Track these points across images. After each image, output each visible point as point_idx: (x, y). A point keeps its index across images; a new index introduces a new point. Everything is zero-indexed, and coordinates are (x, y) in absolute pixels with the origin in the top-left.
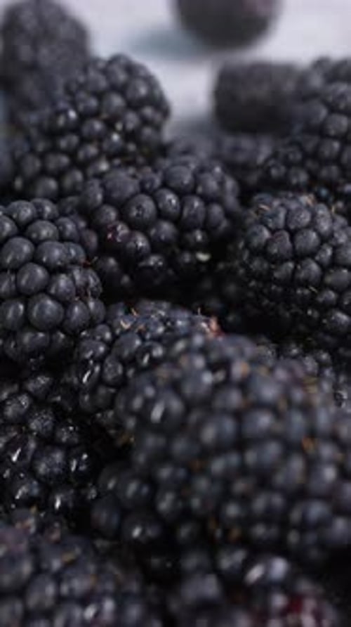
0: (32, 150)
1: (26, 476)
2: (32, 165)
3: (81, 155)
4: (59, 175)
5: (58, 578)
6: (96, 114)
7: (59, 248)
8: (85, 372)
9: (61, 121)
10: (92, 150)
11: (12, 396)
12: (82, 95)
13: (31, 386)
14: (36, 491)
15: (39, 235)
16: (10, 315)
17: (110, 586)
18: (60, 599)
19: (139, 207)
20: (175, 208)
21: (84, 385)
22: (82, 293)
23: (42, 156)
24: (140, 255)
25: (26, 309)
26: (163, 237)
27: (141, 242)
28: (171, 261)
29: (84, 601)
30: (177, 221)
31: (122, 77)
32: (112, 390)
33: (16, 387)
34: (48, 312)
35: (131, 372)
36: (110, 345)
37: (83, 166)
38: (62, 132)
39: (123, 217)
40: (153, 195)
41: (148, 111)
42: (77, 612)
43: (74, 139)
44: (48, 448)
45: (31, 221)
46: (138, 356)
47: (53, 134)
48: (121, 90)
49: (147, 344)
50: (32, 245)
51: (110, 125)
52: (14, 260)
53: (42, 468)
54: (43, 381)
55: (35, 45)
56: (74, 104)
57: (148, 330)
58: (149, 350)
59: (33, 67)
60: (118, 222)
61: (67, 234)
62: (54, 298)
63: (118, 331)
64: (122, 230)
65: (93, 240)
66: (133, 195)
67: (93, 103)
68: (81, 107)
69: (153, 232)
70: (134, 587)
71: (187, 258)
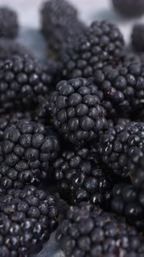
0: (71, 59)
1: (81, 189)
2: (72, 65)
3: (92, 61)
4: (82, 69)
5: (104, 229)
6: (98, 44)
7: (91, 97)
8: (106, 147)
9: (84, 47)
10: (96, 59)
11: (73, 157)
12: (92, 36)
13: (80, 153)
14: (85, 195)
15: (83, 92)
16: (73, 125)
17: (125, 232)
18: (106, 237)
19: (120, 81)
20: (134, 81)
21: (106, 152)
22: (100, 115)
23: (76, 61)
24: (120, 100)
25: (79, 121)
26: (129, 93)
27: (121, 95)
28: (131, 103)
29: (116, 238)
30: (134, 87)
31: (107, 29)
32: (117, 154)
33: (73, 154)
34: (88, 123)
35: (125, 147)
36: (115, 136)
37: (92, 65)
38: (84, 51)
39: (113, 85)
40: (125, 76)
41: (118, 43)
42: (113, 242)
43: (89, 54)
44: (90, 178)
45: (79, 87)
46: (129, 140)
47: (80, 52)
48: (108, 34)
49: (133, 136)
50: (81, 96)
51: (103, 48)
52: (74, 102)
53: (88, 186)
54: (85, 151)
55: (58, 17)
56: (89, 40)
57: (132, 130)
58: (134, 138)
59: (58, 26)
60: (111, 87)
61: (93, 92)
62: (91, 117)
63: (118, 131)
64: (113, 90)
65: (101, 94)
66: (117, 77)
67: (97, 40)
68: (92, 41)
69: (125, 91)
70: (134, 233)
71: (137, 102)
